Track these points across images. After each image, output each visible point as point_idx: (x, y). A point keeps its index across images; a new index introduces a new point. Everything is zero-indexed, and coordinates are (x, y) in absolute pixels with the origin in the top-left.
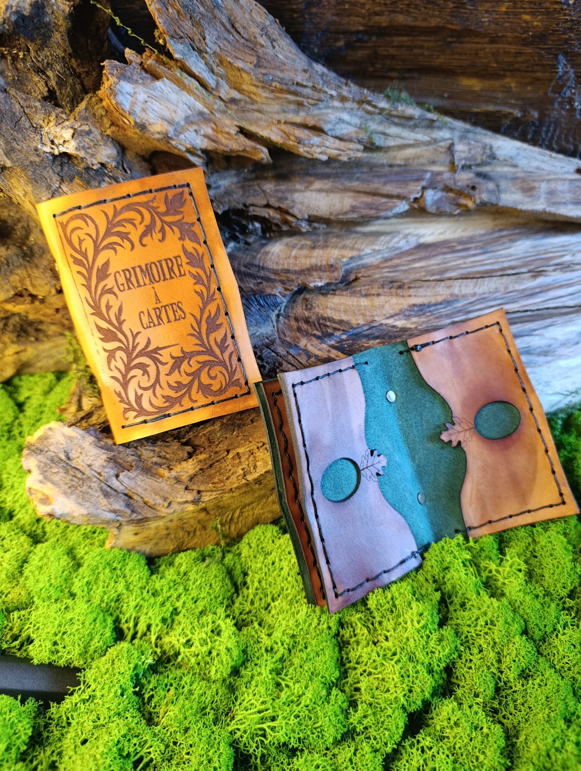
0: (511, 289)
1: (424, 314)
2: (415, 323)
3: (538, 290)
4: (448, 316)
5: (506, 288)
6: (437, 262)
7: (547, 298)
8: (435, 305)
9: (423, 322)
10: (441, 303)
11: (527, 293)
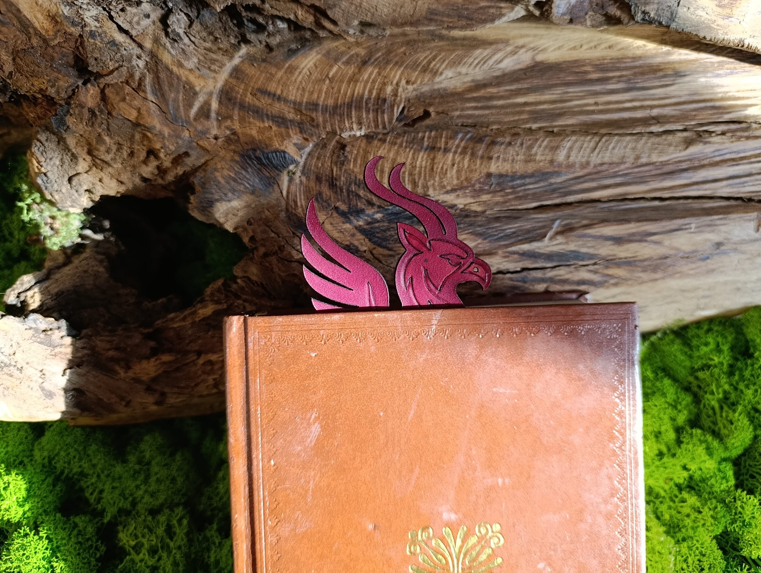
0: (644, 160)
1: (501, 191)
2: (484, 202)
3: (684, 166)
4: (535, 196)
5: (638, 158)
6: (553, 97)
7: (694, 180)
8: (523, 177)
9: (497, 204)
10: (532, 176)
11: (667, 169)
